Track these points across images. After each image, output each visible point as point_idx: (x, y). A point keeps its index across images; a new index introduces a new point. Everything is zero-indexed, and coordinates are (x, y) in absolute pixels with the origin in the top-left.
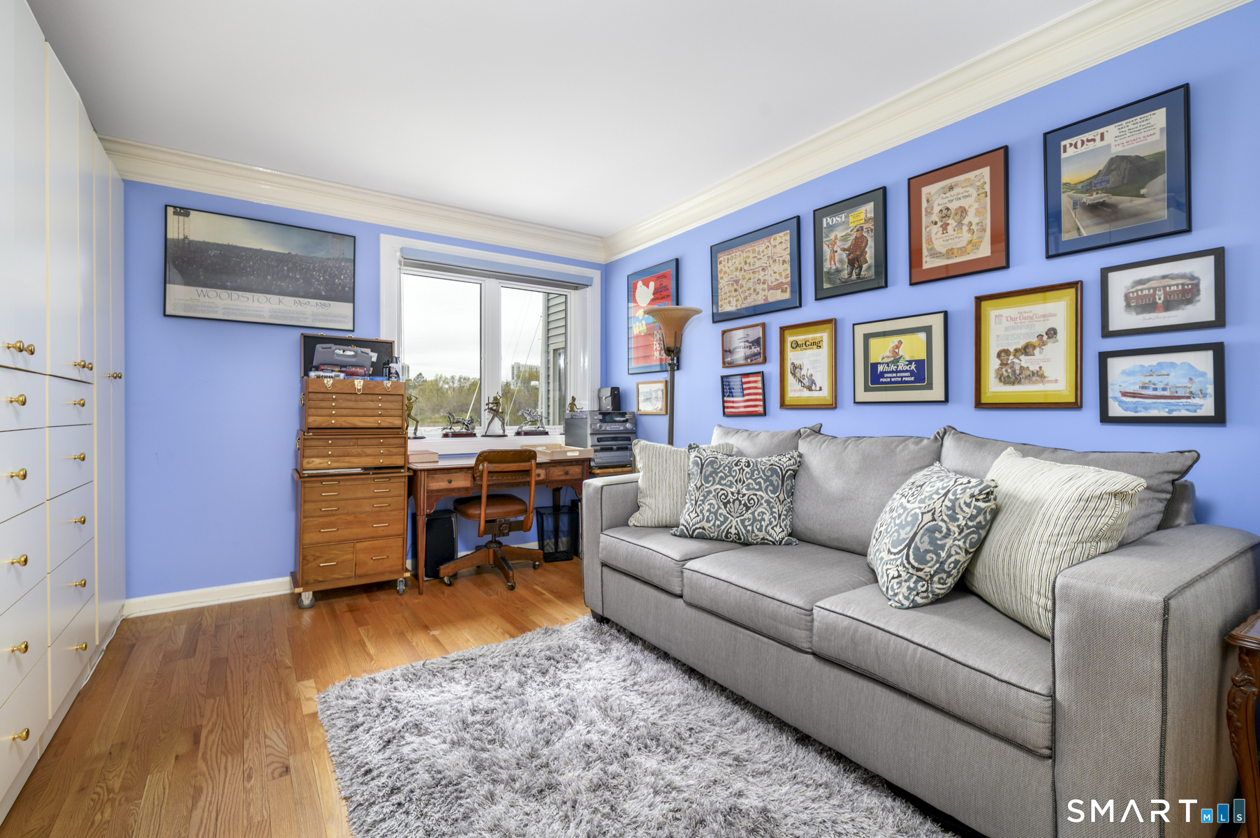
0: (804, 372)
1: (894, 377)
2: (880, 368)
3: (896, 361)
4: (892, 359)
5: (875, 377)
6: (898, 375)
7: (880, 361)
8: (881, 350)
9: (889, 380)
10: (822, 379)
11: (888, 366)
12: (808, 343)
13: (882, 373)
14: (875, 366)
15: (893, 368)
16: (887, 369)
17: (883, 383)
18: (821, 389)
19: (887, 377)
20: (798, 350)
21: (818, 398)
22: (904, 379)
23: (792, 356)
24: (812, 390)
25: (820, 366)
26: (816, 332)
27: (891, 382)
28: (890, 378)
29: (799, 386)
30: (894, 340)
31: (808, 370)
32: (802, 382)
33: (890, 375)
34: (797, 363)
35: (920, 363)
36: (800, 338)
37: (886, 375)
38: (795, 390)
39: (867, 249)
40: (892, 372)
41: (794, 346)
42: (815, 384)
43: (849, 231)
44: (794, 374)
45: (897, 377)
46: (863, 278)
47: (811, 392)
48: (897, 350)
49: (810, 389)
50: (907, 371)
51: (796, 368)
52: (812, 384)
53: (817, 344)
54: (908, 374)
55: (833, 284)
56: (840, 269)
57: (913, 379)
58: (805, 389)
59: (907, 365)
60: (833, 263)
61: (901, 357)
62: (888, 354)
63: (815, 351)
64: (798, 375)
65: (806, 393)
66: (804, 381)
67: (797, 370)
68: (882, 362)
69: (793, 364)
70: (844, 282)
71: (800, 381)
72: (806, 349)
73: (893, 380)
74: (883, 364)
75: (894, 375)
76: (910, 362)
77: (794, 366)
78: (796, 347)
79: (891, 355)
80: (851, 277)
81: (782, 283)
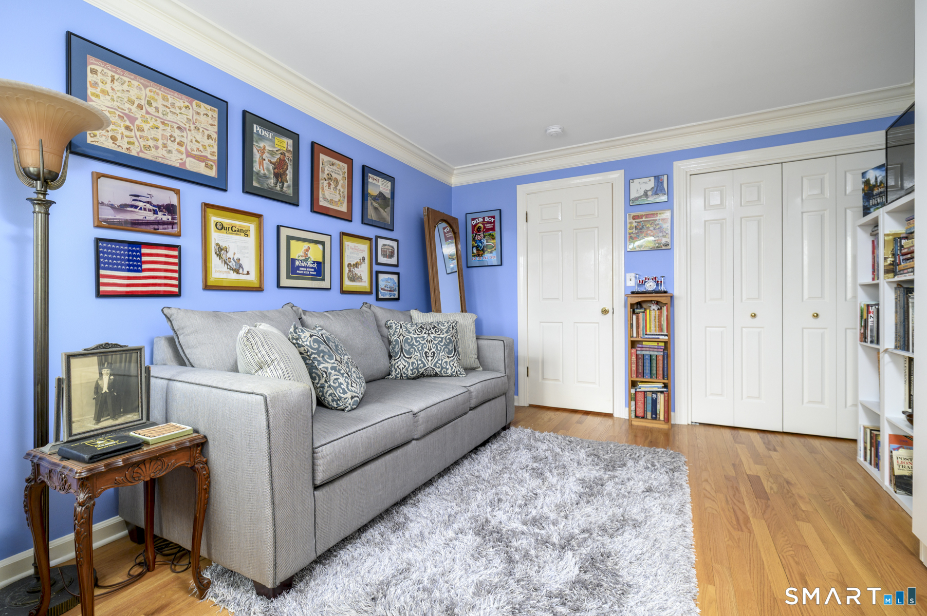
0: (230, 255)
1: (305, 271)
2: (297, 263)
3: (306, 260)
4: (304, 258)
5: (294, 269)
6: (308, 269)
7: (297, 258)
8: (297, 250)
9: (302, 272)
10: (249, 263)
11: (302, 262)
12: (234, 229)
13: (299, 267)
14: (294, 260)
15: (304, 264)
16: (301, 264)
17: (298, 274)
18: (248, 273)
19: (301, 270)
20: (223, 233)
21: (246, 281)
22: (311, 273)
23: (216, 237)
24: (240, 274)
25: (248, 253)
26: (244, 221)
27: (303, 274)
28: (303, 271)
29: (225, 268)
30: (306, 245)
31: (235, 254)
32: (227, 264)
33: (303, 269)
34: (223, 244)
35: (319, 263)
36: (227, 222)
37: (300, 269)
38: (220, 272)
39: (287, 172)
40: (304, 267)
41: (220, 227)
42: (242, 268)
43: (275, 150)
44: (219, 255)
45: (307, 271)
46: (284, 192)
47: (238, 275)
48: (307, 253)
49: (237, 271)
50: (312, 268)
51: (222, 250)
52: (239, 268)
53: (246, 233)
54: (313, 270)
55: (262, 185)
56: (268, 176)
57: (315, 273)
58: (232, 271)
59: (313, 264)
60: (261, 167)
61: (309, 258)
62: (302, 254)
63: (242, 237)
64: (224, 257)
65: (233, 276)
66: (230, 264)
67: (223, 252)
68: (298, 259)
69: (217, 244)
70: (270, 188)
71: (225, 263)
72: (232, 233)
73: (304, 272)
74: (299, 260)
75: (305, 269)
76: (314, 262)
77: (219, 247)
78: (221, 229)
79: (303, 255)
80: (276, 187)
81: (206, 157)
